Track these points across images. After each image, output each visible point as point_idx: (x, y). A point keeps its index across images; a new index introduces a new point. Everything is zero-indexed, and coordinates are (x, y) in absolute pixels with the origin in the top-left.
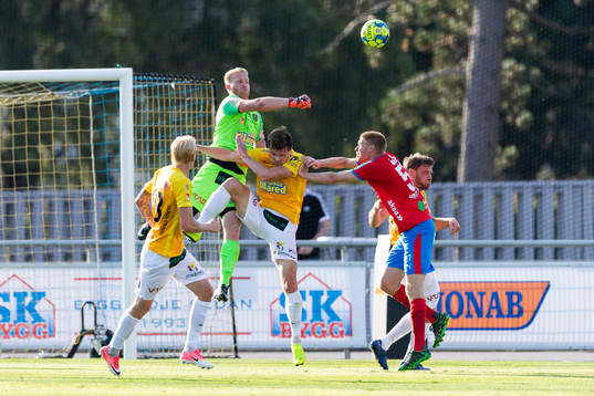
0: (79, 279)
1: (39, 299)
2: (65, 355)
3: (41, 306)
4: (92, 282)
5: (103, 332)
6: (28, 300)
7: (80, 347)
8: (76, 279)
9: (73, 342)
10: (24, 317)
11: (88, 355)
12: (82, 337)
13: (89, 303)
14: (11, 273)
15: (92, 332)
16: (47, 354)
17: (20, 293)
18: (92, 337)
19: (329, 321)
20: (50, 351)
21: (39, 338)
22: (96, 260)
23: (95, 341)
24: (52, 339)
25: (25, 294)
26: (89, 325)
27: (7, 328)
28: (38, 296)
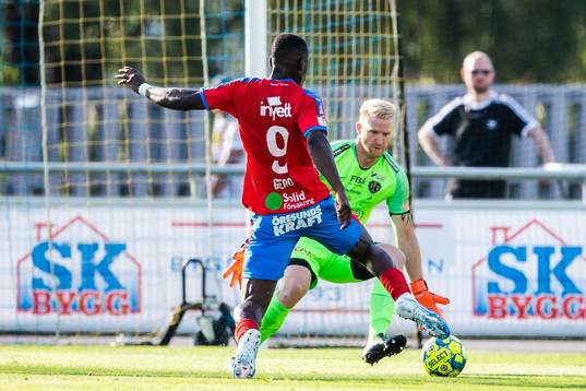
0: (181, 224)
1: (117, 254)
2: (157, 340)
3: (119, 266)
4: (200, 229)
5: (215, 306)
6: (99, 256)
7: (180, 329)
8: (174, 224)
9: (170, 321)
10: (93, 283)
11: (191, 341)
12: (181, 314)
13: (194, 261)
14: (74, 213)
15: (197, 307)
16: (129, 340)
17: (87, 246)
18: (199, 313)
19: (563, 294)
20: (133, 334)
21: (117, 314)
22: (205, 196)
23: (203, 321)
24: (137, 317)
25: (95, 247)
26: (194, 296)
27: (66, 297)
28: (115, 249)
